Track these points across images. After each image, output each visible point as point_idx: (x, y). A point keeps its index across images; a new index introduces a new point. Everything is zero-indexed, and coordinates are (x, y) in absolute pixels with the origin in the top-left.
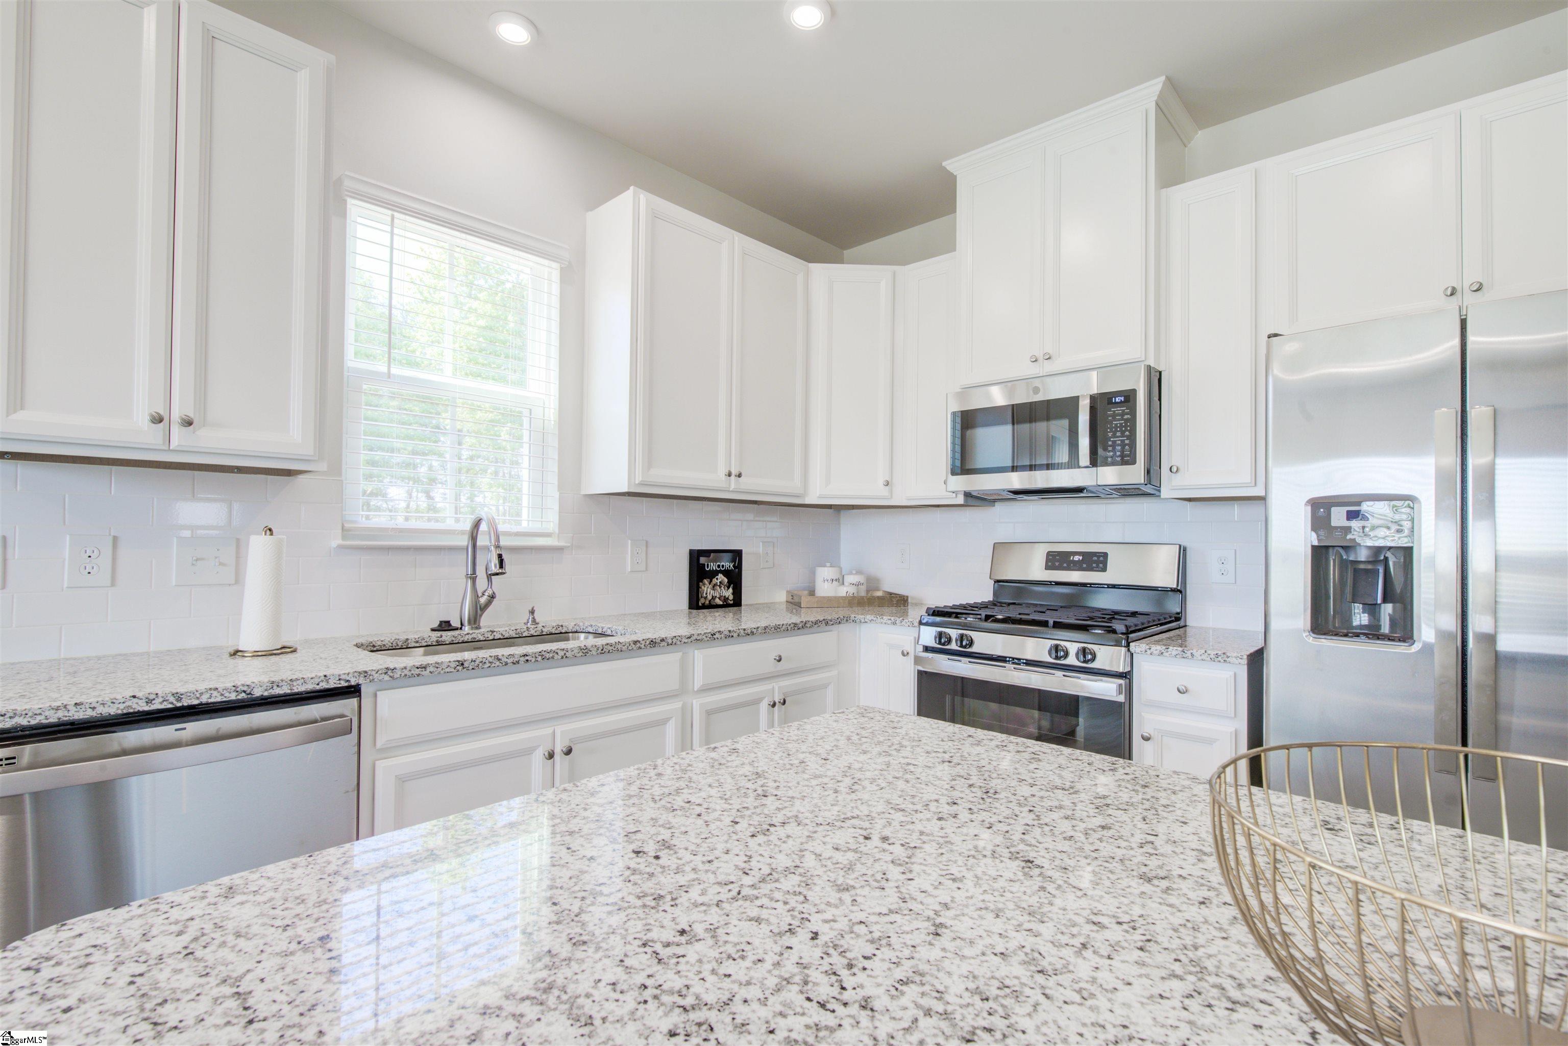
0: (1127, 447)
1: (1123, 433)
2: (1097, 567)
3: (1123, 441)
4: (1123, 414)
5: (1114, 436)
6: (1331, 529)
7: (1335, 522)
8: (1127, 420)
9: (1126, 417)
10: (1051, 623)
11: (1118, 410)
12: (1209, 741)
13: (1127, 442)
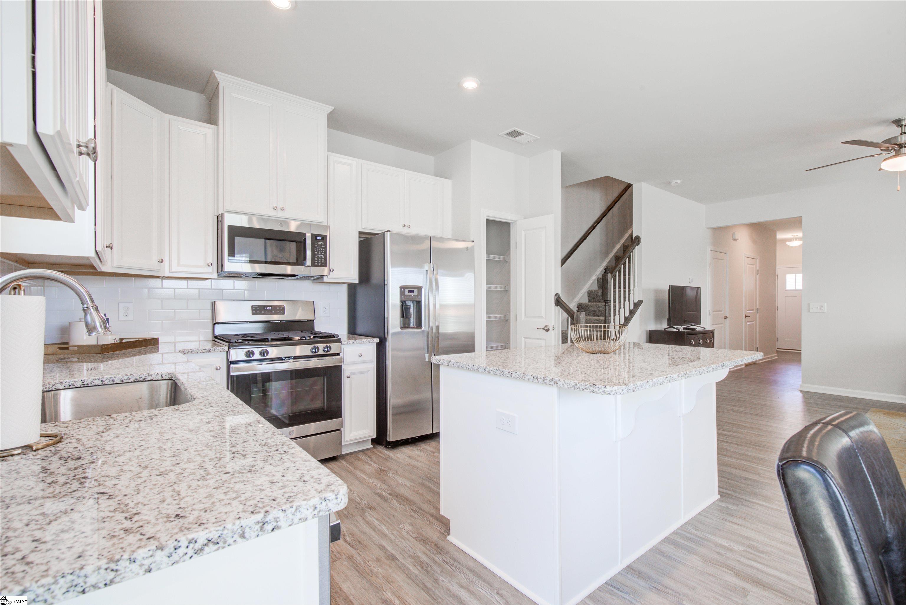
0: (323, 259)
1: (321, 253)
2: (280, 312)
3: (321, 257)
4: (321, 245)
5: (318, 253)
6: (405, 296)
7: (406, 294)
8: (323, 248)
9: (323, 246)
10: (270, 339)
11: (320, 243)
12: (366, 372)
13: (323, 257)
